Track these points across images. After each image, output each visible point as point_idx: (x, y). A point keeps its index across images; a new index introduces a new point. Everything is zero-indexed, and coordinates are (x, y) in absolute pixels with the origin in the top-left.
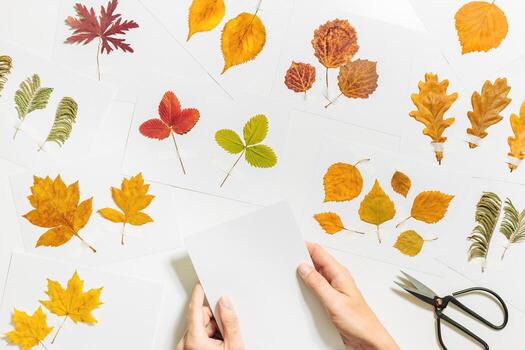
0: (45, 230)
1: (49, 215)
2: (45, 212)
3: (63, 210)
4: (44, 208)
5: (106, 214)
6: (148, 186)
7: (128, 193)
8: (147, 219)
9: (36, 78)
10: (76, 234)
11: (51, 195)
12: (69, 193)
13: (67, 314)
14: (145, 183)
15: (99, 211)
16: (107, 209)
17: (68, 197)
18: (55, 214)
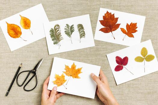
0: (103, 27)
1: (106, 23)
2: (106, 22)
3: (111, 24)
4: (106, 21)
5: (122, 30)
6: (137, 27)
7: (131, 27)
8: (132, 36)
9: (67, 25)
10: (112, 32)
11: (109, 18)
12: (115, 20)
13: (71, 76)
14: (137, 26)
15: (121, 28)
16: (123, 29)
17: (114, 21)
18: (108, 24)
